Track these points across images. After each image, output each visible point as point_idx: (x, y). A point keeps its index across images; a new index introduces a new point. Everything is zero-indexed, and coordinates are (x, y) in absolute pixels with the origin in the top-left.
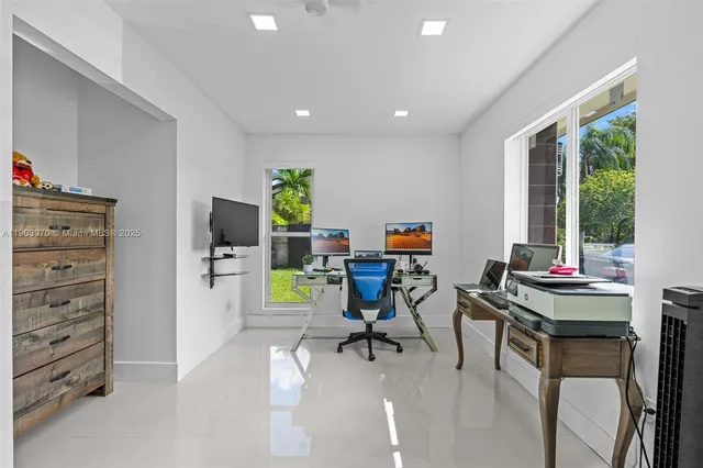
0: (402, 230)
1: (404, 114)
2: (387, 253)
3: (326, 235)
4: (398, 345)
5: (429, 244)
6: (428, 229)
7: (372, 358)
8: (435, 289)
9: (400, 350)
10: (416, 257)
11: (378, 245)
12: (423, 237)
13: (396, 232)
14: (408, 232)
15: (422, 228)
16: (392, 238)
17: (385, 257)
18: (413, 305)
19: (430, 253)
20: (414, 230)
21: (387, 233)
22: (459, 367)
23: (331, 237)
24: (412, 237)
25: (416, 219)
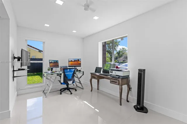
0: (73, 61)
1: (75, 32)
2: (69, 66)
3: (53, 62)
4: (75, 89)
5: (80, 64)
6: (80, 60)
7: (71, 94)
8: (83, 74)
9: (76, 90)
10: (77, 67)
11: (67, 64)
12: (79, 62)
13: (72, 61)
14: (75, 61)
15: (78, 60)
16: (70, 63)
17: (68, 68)
18: (79, 79)
19: (80, 66)
20: (77, 61)
21: (69, 61)
22: (91, 91)
23: (54, 62)
24: (76, 62)
25: (77, 58)
